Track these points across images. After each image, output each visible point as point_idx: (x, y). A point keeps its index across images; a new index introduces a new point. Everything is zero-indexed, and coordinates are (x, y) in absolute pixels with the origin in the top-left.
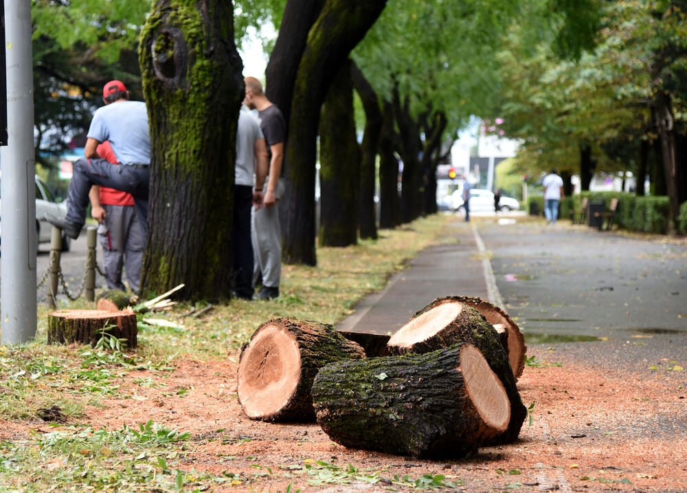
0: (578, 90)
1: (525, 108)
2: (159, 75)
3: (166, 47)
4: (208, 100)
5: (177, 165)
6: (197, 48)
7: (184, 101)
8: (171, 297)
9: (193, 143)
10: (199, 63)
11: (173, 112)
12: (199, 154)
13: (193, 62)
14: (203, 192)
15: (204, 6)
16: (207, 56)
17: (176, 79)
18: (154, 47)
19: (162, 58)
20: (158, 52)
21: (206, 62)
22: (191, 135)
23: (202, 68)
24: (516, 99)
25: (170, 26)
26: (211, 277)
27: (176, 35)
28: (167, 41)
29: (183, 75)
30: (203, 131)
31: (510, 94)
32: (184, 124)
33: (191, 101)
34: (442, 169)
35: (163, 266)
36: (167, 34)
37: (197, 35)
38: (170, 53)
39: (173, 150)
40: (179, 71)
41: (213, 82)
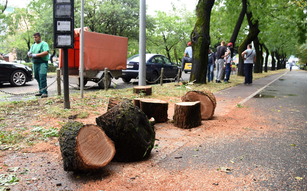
0: (305, 50)
1: (299, 53)
2: (193, 40)
3: (195, 35)
4: (201, 45)
5: (196, 57)
6: (200, 35)
7: (197, 45)
8: (194, 82)
9: (199, 53)
10: (200, 38)
11: (195, 47)
12: (200, 55)
13: (199, 38)
14: (200, 62)
15: (202, 28)
16: (202, 37)
17: (196, 41)
18: (192, 35)
19: (193, 37)
20: (193, 36)
21: (201, 38)
22: (198, 51)
23: (200, 39)
24: (297, 52)
25: (195, 31)
26: (202, 79)
27: (196, 33)
28: (195, 34)
29: (197, 40)
30: (200, 51)
31: (296, 51)
32: (197, 49)
33: (198, 45)
34: (287, 62)
35: (193, 76)
36: (195, 33)
37: (200, 33)
38: (195, 36)
39: (195, 55)
40: (196, 40)
41: (202, 42)
